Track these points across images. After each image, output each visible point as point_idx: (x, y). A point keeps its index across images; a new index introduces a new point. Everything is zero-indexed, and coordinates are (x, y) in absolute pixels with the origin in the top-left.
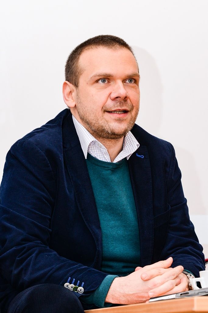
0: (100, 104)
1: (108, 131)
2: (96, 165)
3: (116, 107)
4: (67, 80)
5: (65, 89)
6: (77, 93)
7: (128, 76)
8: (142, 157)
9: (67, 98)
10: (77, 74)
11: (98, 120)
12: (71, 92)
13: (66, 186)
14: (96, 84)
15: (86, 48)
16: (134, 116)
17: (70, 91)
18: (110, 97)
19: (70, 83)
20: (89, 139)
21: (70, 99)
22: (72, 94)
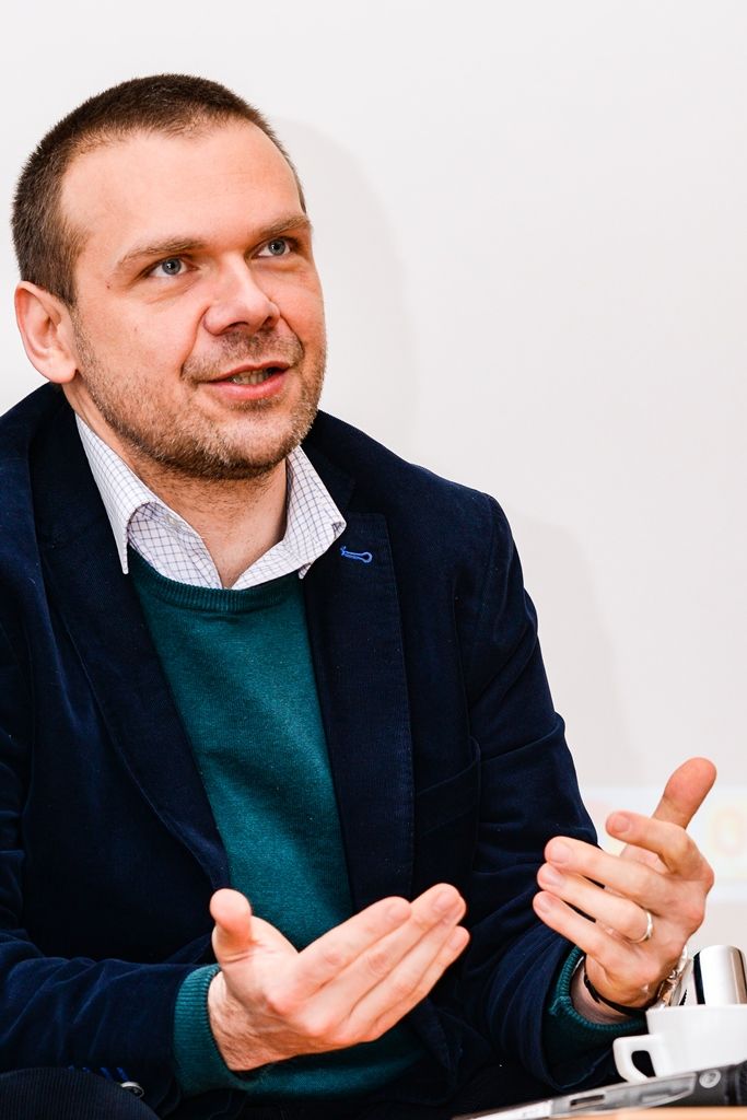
0: (174, 360)
1: (218, 457)
2: (164, 601)
3: (235, 360)
4: (25, 278)
5: (27, 312)
6: (74, 326)
7: (264, 233)
8: (366, 557)
9: (39, 349)
10: (63, 252)
11: (173, 418)
12: (49, 321)
13: (64, 687)
14: (145, 287)
15: (83, 143)
16: (312, 380)
17: (45, 318)
18: (205, 323)
19: (40, 286)
20: (131, 495)
21: (52, 351)
22: (55, 329)
